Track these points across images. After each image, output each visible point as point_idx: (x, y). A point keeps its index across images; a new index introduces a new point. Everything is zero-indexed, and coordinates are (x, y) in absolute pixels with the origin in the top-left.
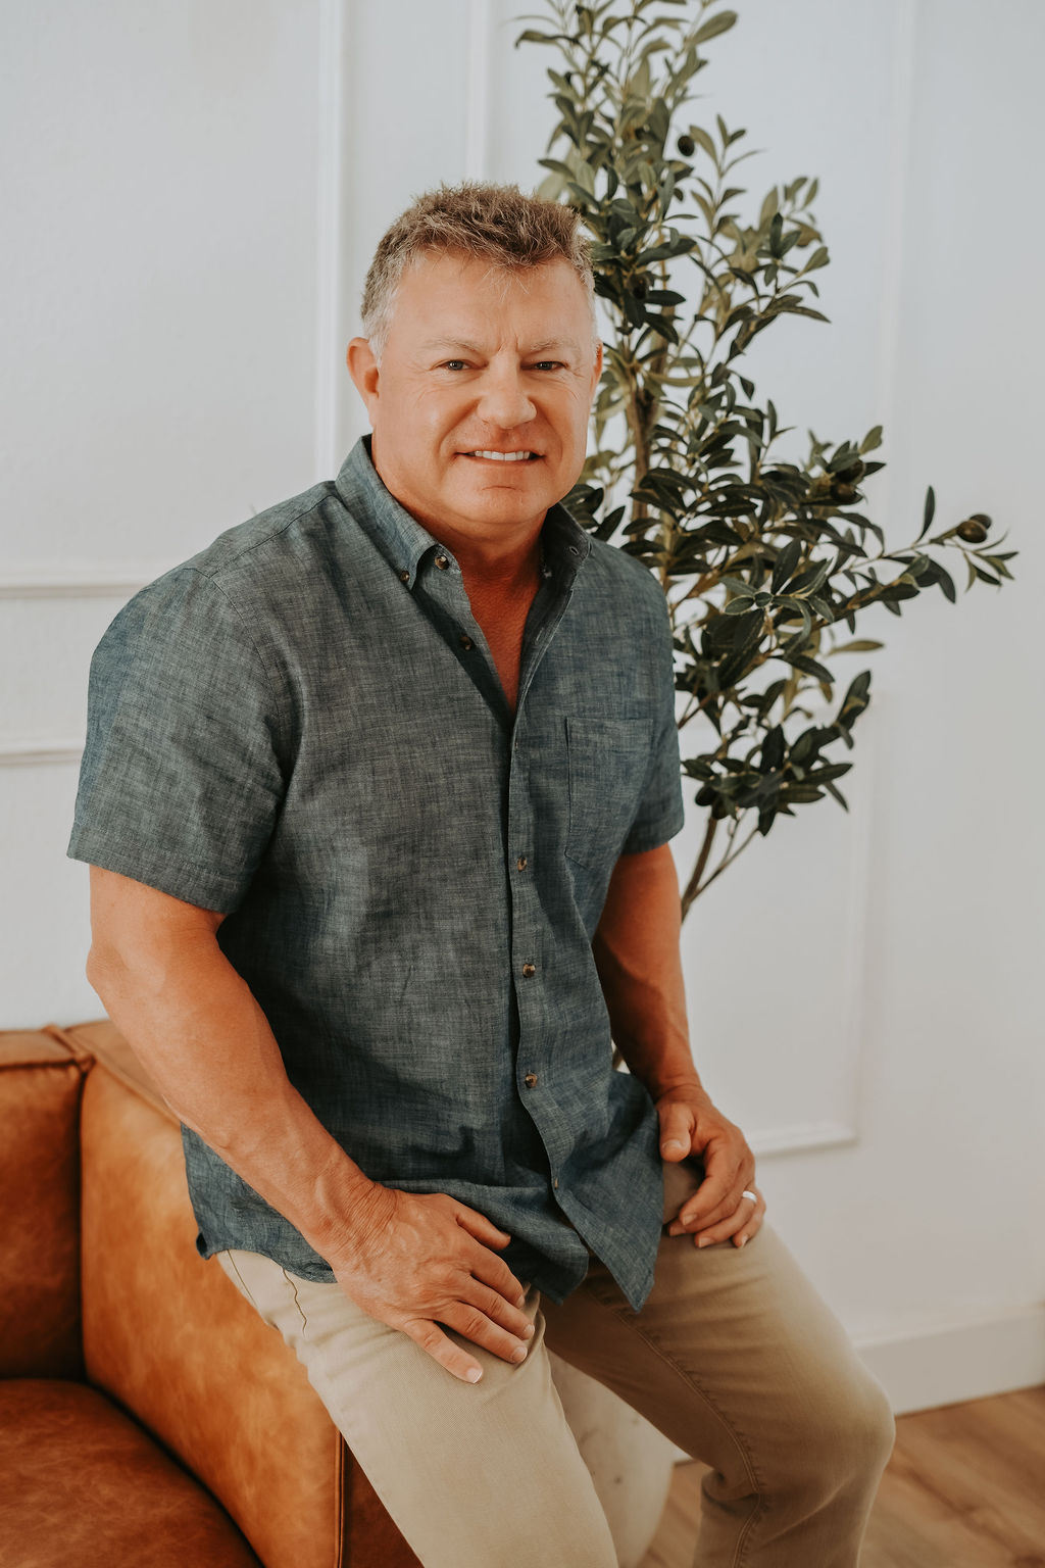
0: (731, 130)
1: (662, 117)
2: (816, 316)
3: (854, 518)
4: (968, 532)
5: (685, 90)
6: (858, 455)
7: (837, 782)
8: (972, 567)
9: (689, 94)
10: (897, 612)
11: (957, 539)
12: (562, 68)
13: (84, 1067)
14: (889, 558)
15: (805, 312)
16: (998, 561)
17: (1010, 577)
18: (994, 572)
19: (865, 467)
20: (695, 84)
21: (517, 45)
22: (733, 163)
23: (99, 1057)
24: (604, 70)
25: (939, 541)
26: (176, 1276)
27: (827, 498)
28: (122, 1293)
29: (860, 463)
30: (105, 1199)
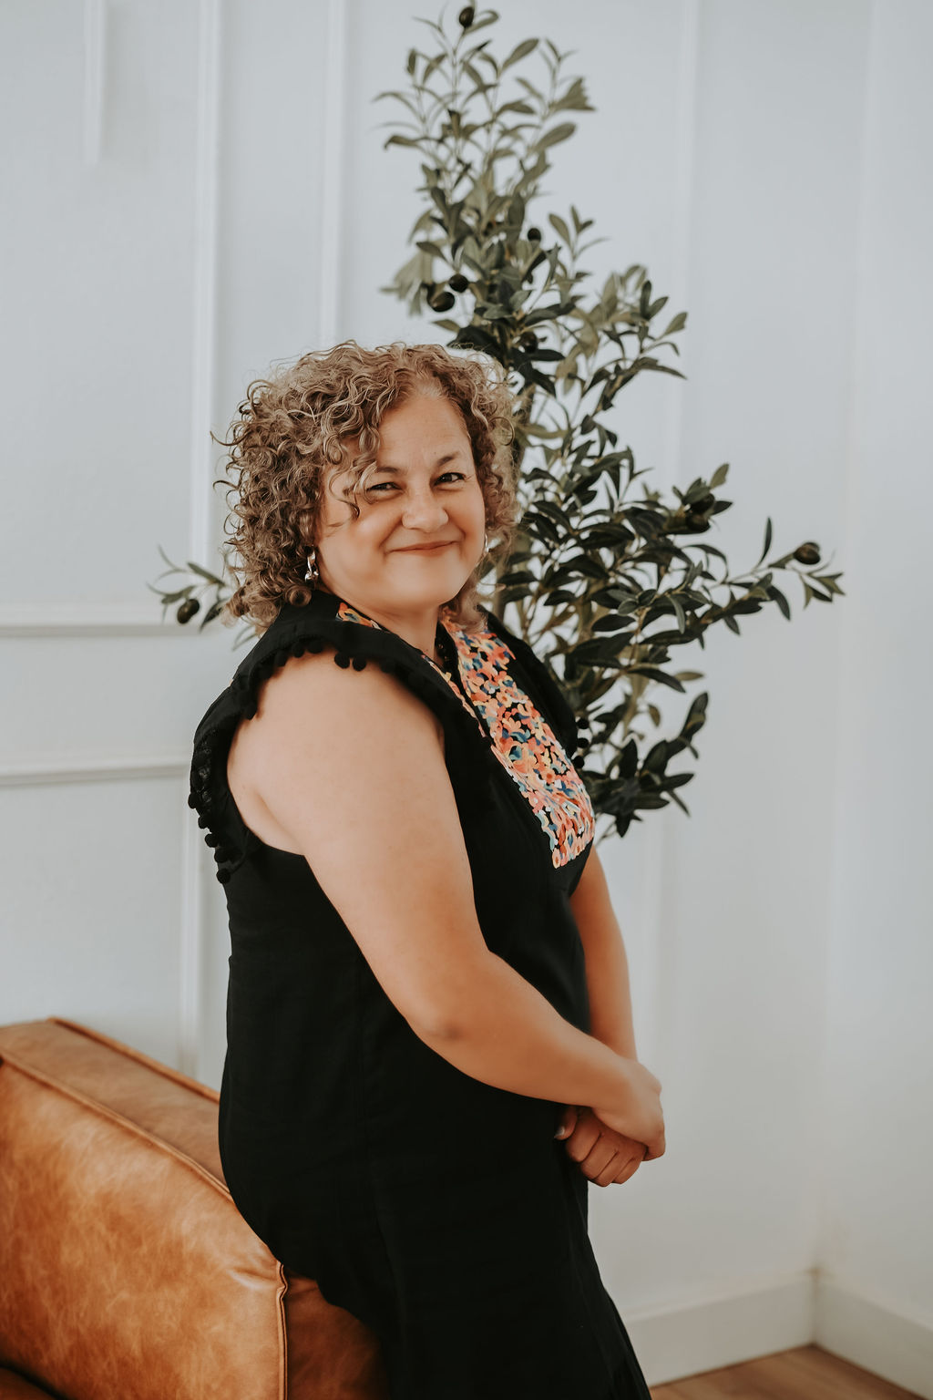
0: (583, 219)
1: (517, 214)
2: (674, 373)
3: (708, 550)
4: (805, 555)
5: (535, 188)
6: (709, 488)
7: (679, 791)
8: (807, 587)
9: (541, 190)
11: (795, 563)
12: (432, 165)
14: (729, 582)
15: (664, 369)
16: (830, 582)
17: (841, 593)
18: (826, 590)
19: (716, 503)
20: (544, 181)
21: (386, 146)
22: (584, 248)
23: (6, 1056)
24: (467, 167)
25: (780, 565)
26: (108, 1247)
27: (682, 528)
28: (43, 1272)
29: (712, 497)
30: (23, 1185)
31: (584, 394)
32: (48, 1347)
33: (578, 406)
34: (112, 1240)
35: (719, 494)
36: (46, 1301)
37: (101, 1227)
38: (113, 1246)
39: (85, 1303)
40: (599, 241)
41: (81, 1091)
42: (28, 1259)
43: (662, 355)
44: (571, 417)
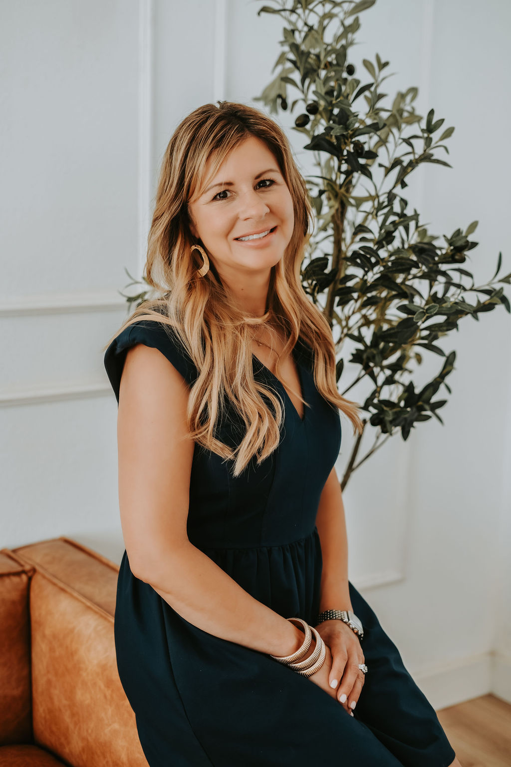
0: (383, 61)
1: (342, 54)
2: (445, 164)
3: (462, 272)
5: (352, 39)
6: (466, 237)
7: (438, 411)
9: (356, 41)
10: (476, 318)
12: (289, 27)
13: (30, 574)
14: (475, 290)
15: (438, 161)
19: (470, 244)
20: (357, 36)
21: (259, 14)
22: (383, 79)
23: (38, 568)
24: (311, 28)
25: (506, 280)
26: (105, 697)
27: (448, 260)
28: (65, 702)
29: (467, 242)
30: (52, 650)
31: (386, 175)
32: (69, 743)
33: (383, 183)
34: (108, 693)
35: (471, 239)
36: (67, 717)
37: (101, 684)
38: (109, 697)
39: (92, 725)
40: (392, 74)
41: (85, 596)
42: (56, 692)
43: (438, 154)
44: (378, 188)
